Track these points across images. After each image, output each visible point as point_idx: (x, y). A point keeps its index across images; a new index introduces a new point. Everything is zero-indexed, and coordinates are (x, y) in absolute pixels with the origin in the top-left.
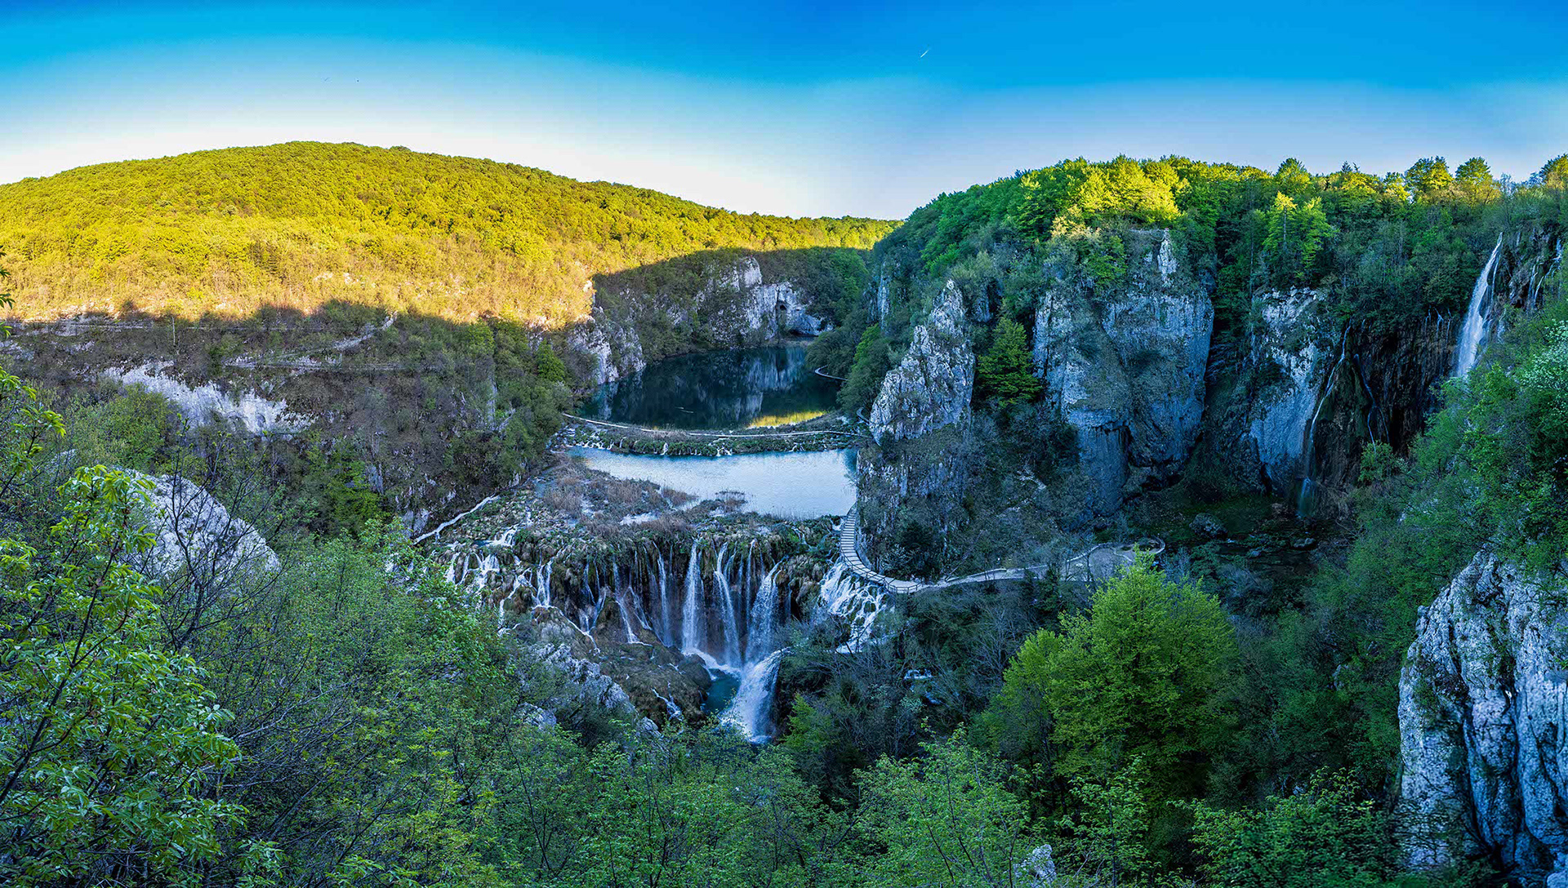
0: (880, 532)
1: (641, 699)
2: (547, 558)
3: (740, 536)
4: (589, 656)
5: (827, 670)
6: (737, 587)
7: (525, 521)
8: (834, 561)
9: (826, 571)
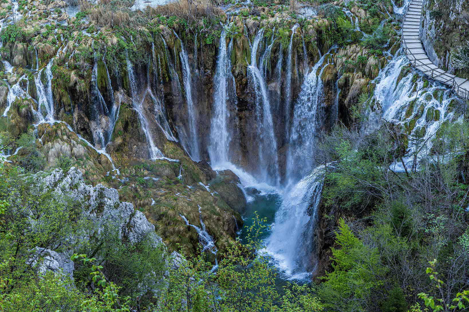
0: (452, 17)
1: (170, 229)
2: (45, 60)
3: (278, 20)
4: (108, 180)
5: (376, 191)
6: (275, 85)
7: (12, 14)
8: (393, 53)
9: (383, 66)
